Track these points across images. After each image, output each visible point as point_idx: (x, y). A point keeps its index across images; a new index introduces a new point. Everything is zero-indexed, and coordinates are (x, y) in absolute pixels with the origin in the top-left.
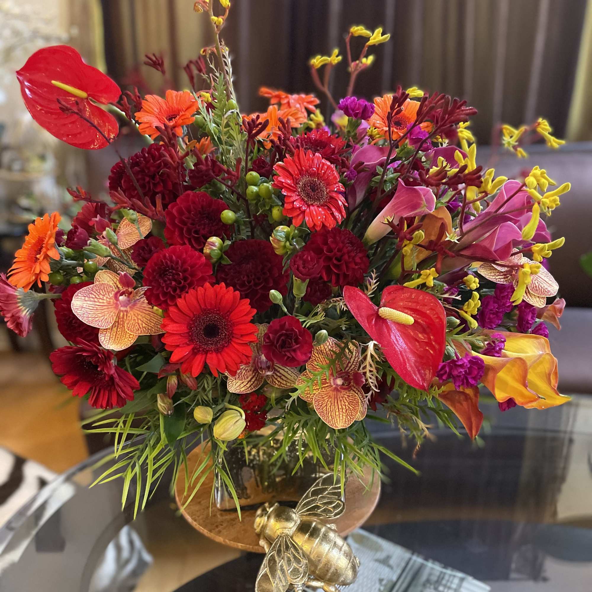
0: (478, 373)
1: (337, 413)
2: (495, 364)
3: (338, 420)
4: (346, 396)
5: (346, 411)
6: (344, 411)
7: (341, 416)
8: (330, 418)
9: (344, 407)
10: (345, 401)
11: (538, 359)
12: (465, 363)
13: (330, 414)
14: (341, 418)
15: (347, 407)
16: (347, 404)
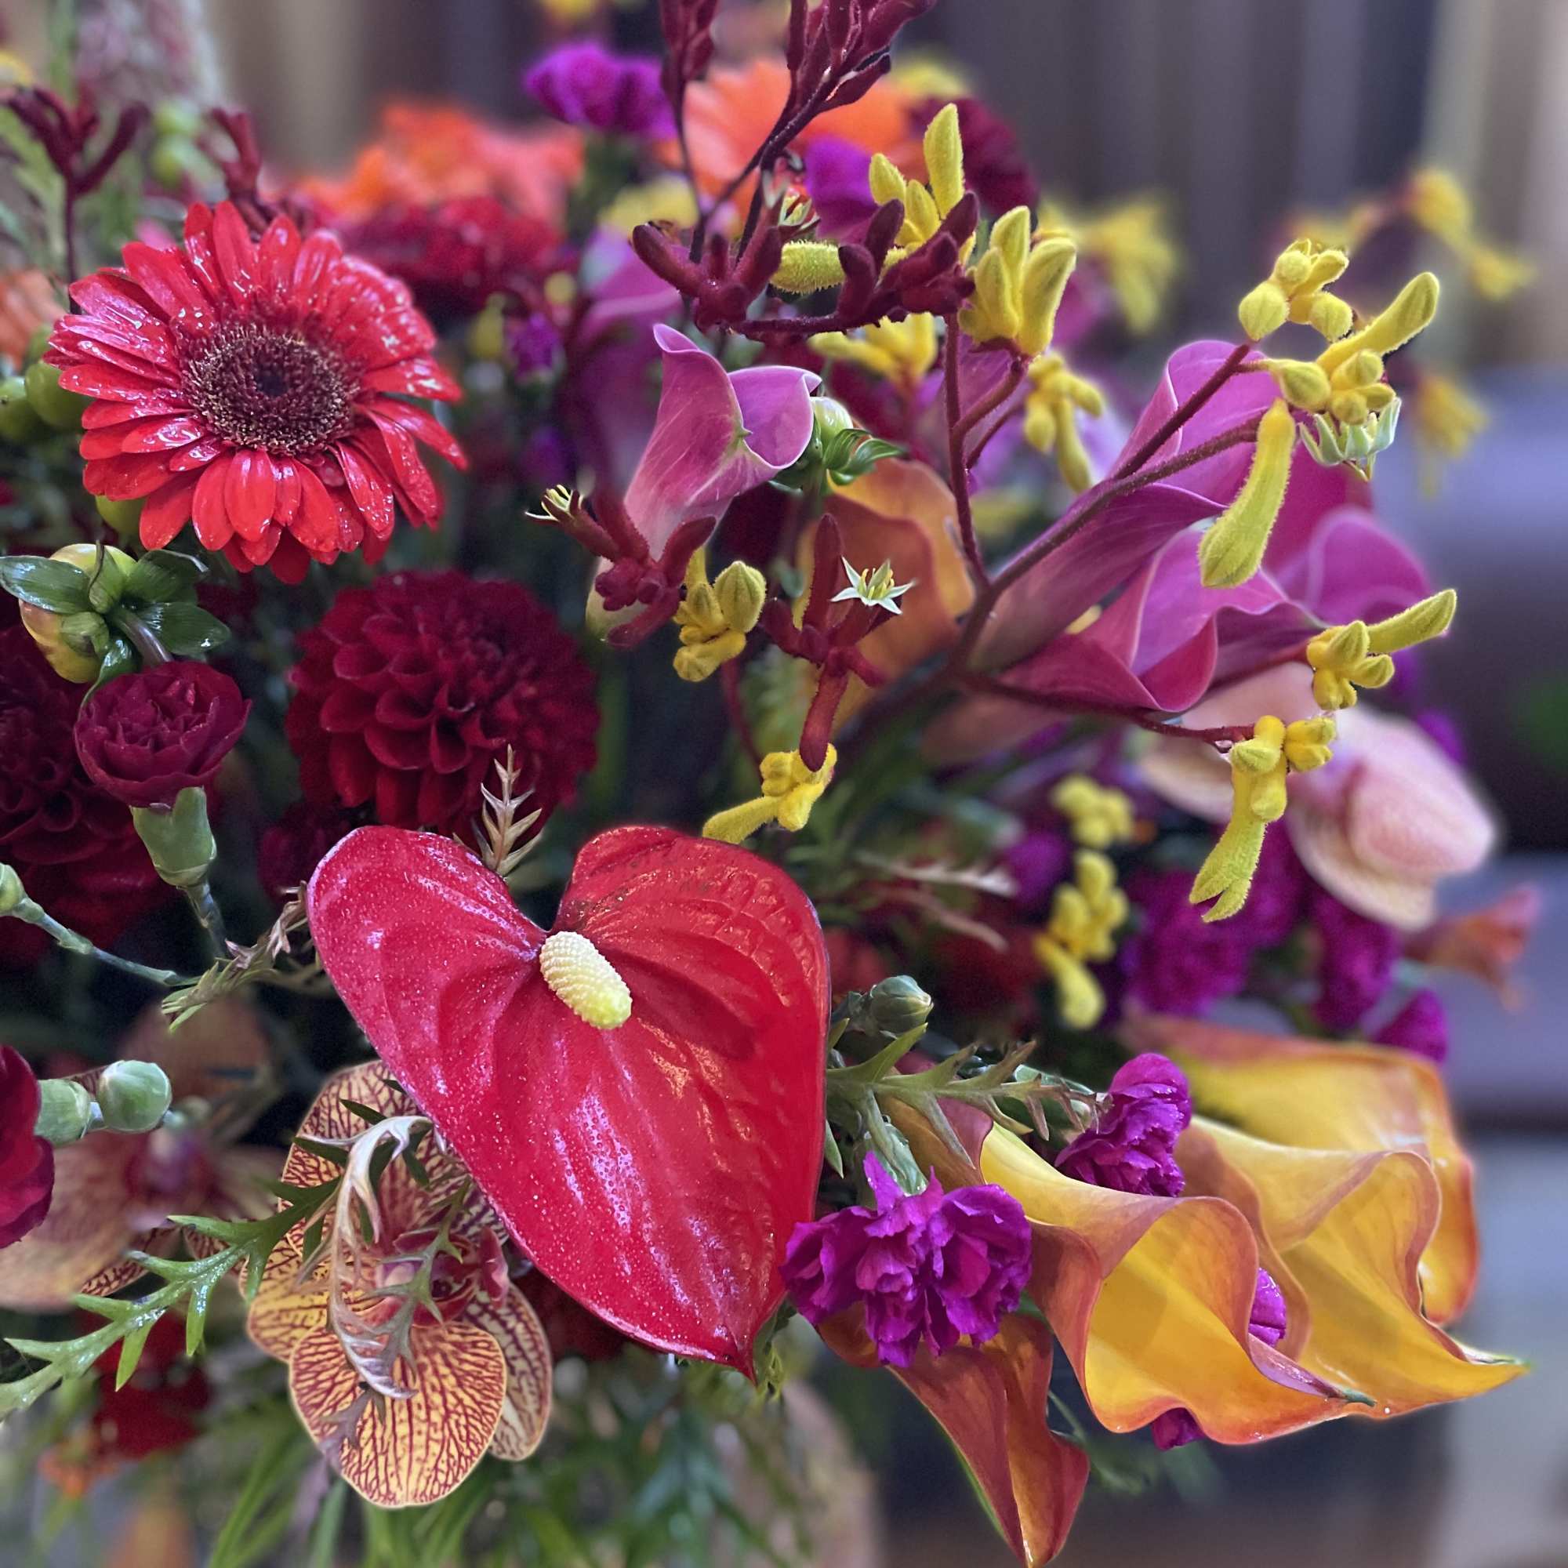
0: (995, 1275)
1: (403, 1430)
2: (1096, 1226)
3: (404, 1463)
4: (449, 1348)
5: (446, 1418)
6: (436, 1417)
7: (419, 1440)
8: (367, 1451)
9: (437, 1399)
10: (444, 1370)
11: (1356, 1181)
12: (910, 1227)
13: (367, 1433)
14: (419, 1453)
15: (451, 1399)
16: (450, 1382)
